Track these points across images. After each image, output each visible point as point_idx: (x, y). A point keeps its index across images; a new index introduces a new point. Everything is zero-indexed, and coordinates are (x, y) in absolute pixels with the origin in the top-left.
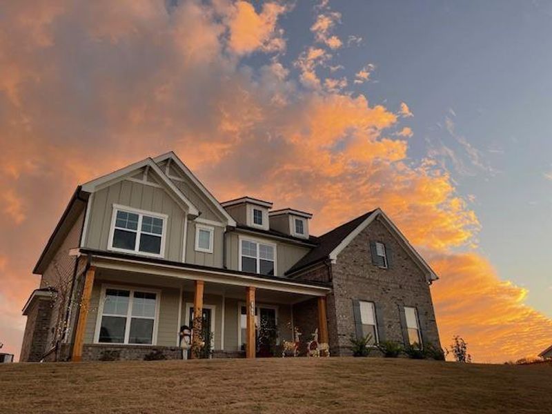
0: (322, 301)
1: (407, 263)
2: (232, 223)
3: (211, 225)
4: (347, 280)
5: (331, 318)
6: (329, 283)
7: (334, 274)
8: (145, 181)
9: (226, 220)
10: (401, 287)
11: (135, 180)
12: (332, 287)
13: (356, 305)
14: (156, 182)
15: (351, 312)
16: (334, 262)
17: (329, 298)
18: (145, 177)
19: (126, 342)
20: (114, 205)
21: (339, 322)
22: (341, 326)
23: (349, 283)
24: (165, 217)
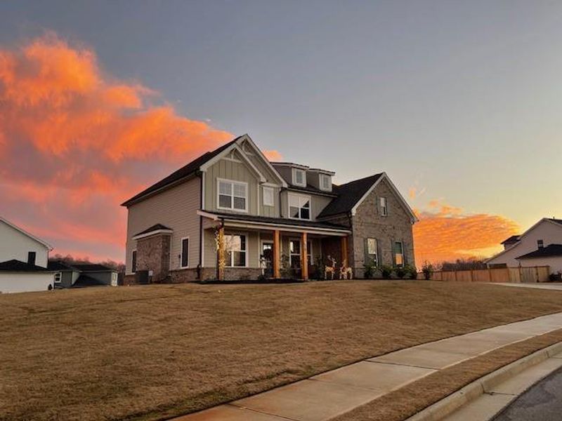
0: (345, 239)
1: (400, 211)
2: (285, 185)
3: (272, 187)
4: (361, 225)
5: (350, 250)
6: (350, 228)
7: (353, 223)
8: (232, 159)
9: (281, 183)
10: (394, 228)
11: (227, 159)
12: (352, 231)
13: (365, 240)
14: (239, 159)
15: (363, 246)
16: (353, 215)
17: (349, 238)
18: (232, 156)
19: (233, 266)
20: (218, 179)
21: (355, 253)
22: (356, 255)
23: (363, 227)
24: (246, 184)
